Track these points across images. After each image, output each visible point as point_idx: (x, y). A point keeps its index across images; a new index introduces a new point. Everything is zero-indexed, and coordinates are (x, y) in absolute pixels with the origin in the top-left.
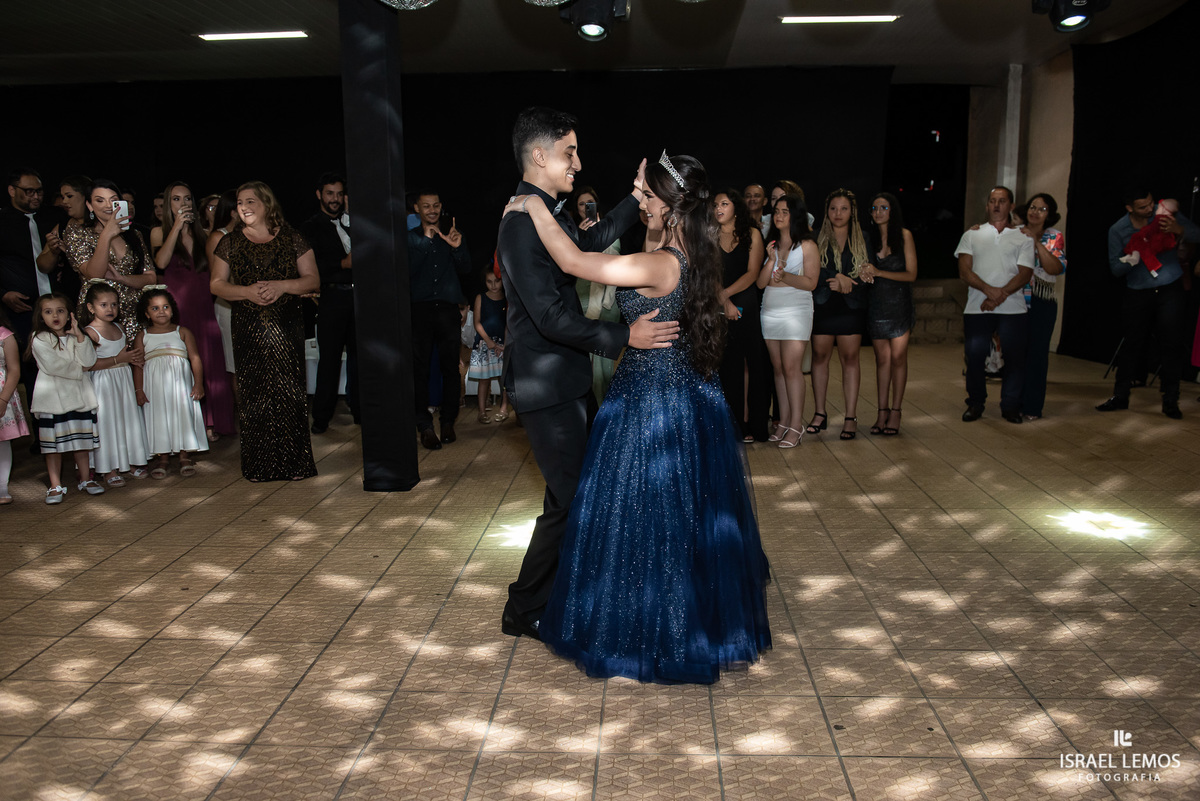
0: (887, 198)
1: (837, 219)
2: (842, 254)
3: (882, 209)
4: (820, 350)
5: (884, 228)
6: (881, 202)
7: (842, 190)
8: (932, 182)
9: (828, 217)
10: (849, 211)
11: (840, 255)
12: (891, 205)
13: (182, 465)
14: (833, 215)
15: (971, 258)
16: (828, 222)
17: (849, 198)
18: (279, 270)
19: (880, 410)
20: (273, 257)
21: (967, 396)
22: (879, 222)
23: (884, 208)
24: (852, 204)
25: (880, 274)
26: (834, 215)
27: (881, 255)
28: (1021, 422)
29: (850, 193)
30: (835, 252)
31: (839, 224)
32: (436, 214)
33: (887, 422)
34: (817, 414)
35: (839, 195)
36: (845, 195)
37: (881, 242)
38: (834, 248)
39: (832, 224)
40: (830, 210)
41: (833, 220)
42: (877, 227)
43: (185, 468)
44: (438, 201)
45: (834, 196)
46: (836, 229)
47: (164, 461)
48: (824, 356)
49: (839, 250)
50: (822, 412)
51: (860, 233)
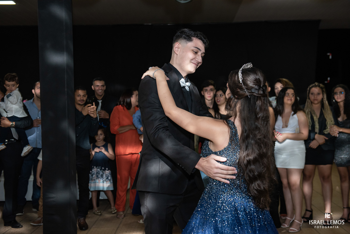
1: (314, 100)
2: (319, 119)
4: (307, 173)
6: (339, 89)
7: (317, 84)
8: (329, 79)
9: (309, 98)
10: (321, 95)
11: (317, 120)
12: (345, 91)
14: (312, 97)
16: (309, 101)
17: (321, 88)
22: (339, 101)
23: (341, 93)
24: (323, 91)
25: (341, 130)
27: (341, 119)
30: (315, 118)
31: (316, 102)
32: (83, 100)
34: (307, 210)
35: (316, 86)
36: (319, 86)
37: (340, 112)
38: (313, 115)
39: (312, 103)
40: (310, 95)
41: (312, 100)
42: (337, 104)
44: (85, 94)
45: (312, 87)
46: (314, 105)
48: (310, 177)
49: (317, 116)
50: (309, 209)
51: (329, 107)
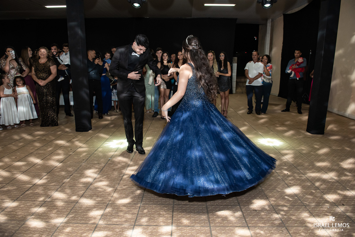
0: (224, 53)
3: (222, 56)
5: (223, 62)
6: (222, 54)
7: (211, 51)
10: (213, 56)
12: (225, 55)
13: (30, 123)
15: (248, 70)
17: (213, 53)
18: (45, 71)
19: (222, 111)
20: (43, 67)
21: (248, 107)
22: (222, 60)
23: (223, 56)
25: (221, 74)
26: (209, 58)
27: (222, 69)
28: (260, 114)
29: (213, 51)
33: (223, 114)
37: (222, 65)
42: (221, 61)
43: (31, 124)
45: (209, 53)
47: (24, 122)
51: (216, 63)
